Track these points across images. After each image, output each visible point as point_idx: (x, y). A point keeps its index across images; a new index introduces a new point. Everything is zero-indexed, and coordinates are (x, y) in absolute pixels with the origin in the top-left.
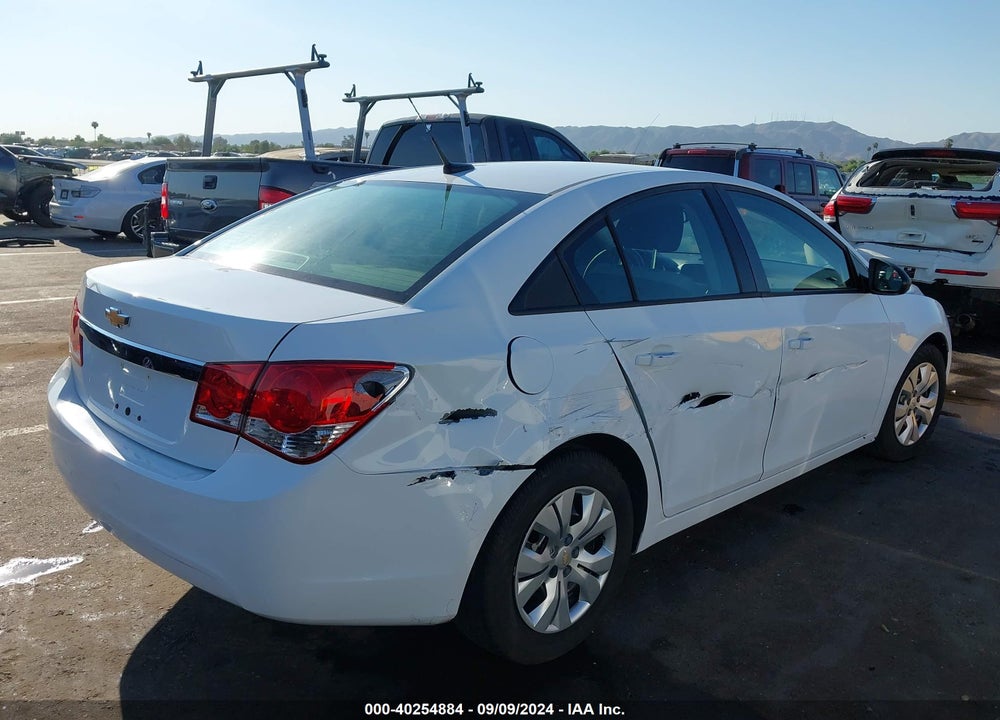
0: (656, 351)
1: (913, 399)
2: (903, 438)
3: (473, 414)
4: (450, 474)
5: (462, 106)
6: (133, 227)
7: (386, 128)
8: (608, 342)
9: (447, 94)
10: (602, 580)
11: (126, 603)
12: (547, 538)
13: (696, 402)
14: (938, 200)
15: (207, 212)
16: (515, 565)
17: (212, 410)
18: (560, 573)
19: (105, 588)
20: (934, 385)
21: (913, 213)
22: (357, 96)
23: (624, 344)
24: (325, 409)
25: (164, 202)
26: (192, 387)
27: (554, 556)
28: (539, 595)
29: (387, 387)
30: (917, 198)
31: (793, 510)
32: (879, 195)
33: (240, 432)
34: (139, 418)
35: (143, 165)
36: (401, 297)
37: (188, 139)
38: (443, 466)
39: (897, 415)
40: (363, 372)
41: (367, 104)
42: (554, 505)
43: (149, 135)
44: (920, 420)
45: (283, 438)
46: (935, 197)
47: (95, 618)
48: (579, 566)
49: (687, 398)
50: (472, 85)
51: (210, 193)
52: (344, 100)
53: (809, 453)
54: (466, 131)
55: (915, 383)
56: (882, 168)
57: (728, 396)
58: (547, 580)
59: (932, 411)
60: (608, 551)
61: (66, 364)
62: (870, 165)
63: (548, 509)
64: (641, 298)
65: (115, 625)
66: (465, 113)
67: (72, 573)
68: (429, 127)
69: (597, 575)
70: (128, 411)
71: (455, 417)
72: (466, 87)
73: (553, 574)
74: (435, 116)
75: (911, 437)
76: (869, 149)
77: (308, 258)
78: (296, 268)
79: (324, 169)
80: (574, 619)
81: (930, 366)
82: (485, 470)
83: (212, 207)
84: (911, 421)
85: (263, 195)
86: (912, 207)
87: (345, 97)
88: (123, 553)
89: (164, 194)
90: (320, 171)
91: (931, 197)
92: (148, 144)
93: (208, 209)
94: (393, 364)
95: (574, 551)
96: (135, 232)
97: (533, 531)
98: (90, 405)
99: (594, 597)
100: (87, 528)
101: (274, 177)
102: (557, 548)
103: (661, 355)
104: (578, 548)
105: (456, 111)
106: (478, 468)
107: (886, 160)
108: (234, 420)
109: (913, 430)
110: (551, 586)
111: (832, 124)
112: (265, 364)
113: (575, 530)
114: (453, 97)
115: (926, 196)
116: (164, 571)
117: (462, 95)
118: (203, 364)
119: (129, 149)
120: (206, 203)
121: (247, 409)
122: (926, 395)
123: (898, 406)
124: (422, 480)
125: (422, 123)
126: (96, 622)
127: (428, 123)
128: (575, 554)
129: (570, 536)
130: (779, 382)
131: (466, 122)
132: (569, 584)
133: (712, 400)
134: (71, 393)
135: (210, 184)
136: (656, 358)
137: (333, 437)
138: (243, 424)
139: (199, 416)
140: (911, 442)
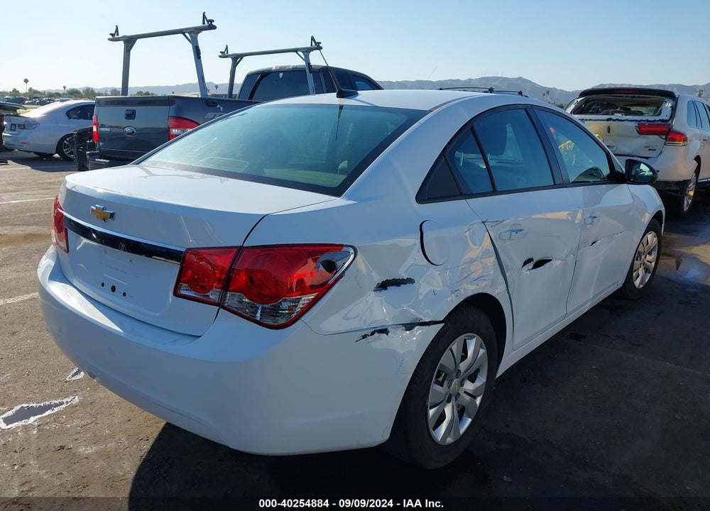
0: (513, 228)
1: (643, 257)
2: (637, 283)
3: (397, 283)
4: (384, 331)
5: (307, 59)
6: (64, 150)
7: (250, 77)
8: (483, 222)
9: (296, 51)
10: (478, 401)
11: (112, 436)
12: (446, 375)
13: (531, 265)
14: (625, 123)
15: (129, 136)
16: (428, 397)
17: (193, 287)
18: (453, 398)
19: (93, 424)
20: (654, 247)
21: (609, 132)
22: (229, 53)
23: (493, 224)
24: (292, 284)
25: (95, 129)
26: (173, 269)
27: (449, 387)
28: (442, 417)
29: (339, 264)
30: (611, 122)
31: (578, 337)
32: (586, 120)
33: (220, 305)
34: (124, 294)
35: (70, 106)
36: (337, 192)
37: (92, 91)
38: (379, 325)
39: (634, 269)
40: (322, 252)
41: (237, 59)
42: (451, 349)
43: (65, 87)
44: (647, 270)
45: (258, 308)
46: (624, 121)
47: (90, 450)
48: (465, 392)
49: (525, 264)
50: (314, 44)
51: (130, 122)
52: (220, 57)
53: (591, 297)
54: (310, 77)
55: (645, 245)
56: (586, 102)
57: (551, 260)
58: (445, 406)
59: (653, 264)
60: (481, 380)
61: (52, 249)
62: (579, 100)
63: (447, 352)
64: (498, 189)
65: (107, 456)
66: (309, 64)
67: (64, 414)
68: (281, 75)
69: (474, 397)
70: (113, 289)
71: (384, 286)
72: (310, 46)
73: (449, 401)
74: (286, 67)
75: (641, 283)
76: (544, 95)
77: (248, 163)
78: (240, 171)
79: (214, 103)
80: (462, 431)
81: (653, 233)
82: (409, 327)
83: (133, 132)
84: (641, 271)
85: (171, 122)
86: (609, 128)
87: (220, 54)
88: (102, 395)
89: (95, 124)
90: (211, 104)
91: (621, 120)
92: (64, 94)
93: (129, 134)
94: (342, 246)
95: (461, 382)
96: (67, 153)
97: (439, 371)
98: (75, 282)
99: (474, 414)
100: (70, 376)
101: (179, 109)
102: (452, 381)
103: (516, 231)
104: (464, 379)
105: (303, 63)
106: (404, 325)
107: (588, 97)
108: (214, 295)
109: (643, 277)
110: (448, 410)
111: (520, 78)
112: (241, 248)
113: (463, 366)
114: (300, 53)
115: (618, 120)
116: (137, 408)
117: (307, 51)
118: (184, 250)
119: (51, 97)
120: (128, 130)
121: (226, 286)
122: (650, 254)
123: (636, 262)
124: (364, 337)
125: (277, 72)
126: (91, 454)
127: (281, 72)
128: (462, 385)
129: (459, 371)
130: (578, 248)
131: (310, 70)
132: (458, 406)
133: (540, 263)
134: (59, 274)
135: (130, 116)
136: (514, 234)
137: (301, 306)
138: (223, 297)
139: (183, 292)
140: (641, 286)
